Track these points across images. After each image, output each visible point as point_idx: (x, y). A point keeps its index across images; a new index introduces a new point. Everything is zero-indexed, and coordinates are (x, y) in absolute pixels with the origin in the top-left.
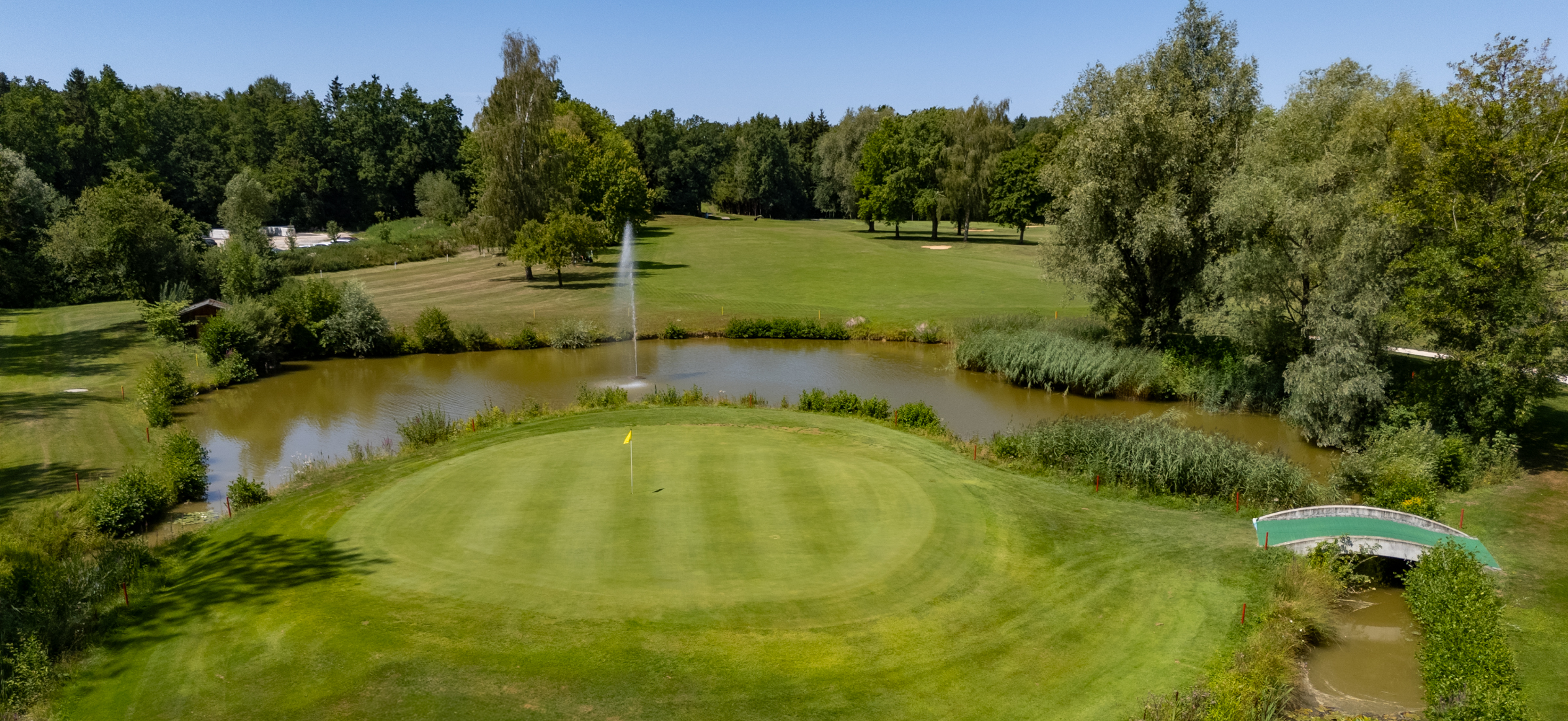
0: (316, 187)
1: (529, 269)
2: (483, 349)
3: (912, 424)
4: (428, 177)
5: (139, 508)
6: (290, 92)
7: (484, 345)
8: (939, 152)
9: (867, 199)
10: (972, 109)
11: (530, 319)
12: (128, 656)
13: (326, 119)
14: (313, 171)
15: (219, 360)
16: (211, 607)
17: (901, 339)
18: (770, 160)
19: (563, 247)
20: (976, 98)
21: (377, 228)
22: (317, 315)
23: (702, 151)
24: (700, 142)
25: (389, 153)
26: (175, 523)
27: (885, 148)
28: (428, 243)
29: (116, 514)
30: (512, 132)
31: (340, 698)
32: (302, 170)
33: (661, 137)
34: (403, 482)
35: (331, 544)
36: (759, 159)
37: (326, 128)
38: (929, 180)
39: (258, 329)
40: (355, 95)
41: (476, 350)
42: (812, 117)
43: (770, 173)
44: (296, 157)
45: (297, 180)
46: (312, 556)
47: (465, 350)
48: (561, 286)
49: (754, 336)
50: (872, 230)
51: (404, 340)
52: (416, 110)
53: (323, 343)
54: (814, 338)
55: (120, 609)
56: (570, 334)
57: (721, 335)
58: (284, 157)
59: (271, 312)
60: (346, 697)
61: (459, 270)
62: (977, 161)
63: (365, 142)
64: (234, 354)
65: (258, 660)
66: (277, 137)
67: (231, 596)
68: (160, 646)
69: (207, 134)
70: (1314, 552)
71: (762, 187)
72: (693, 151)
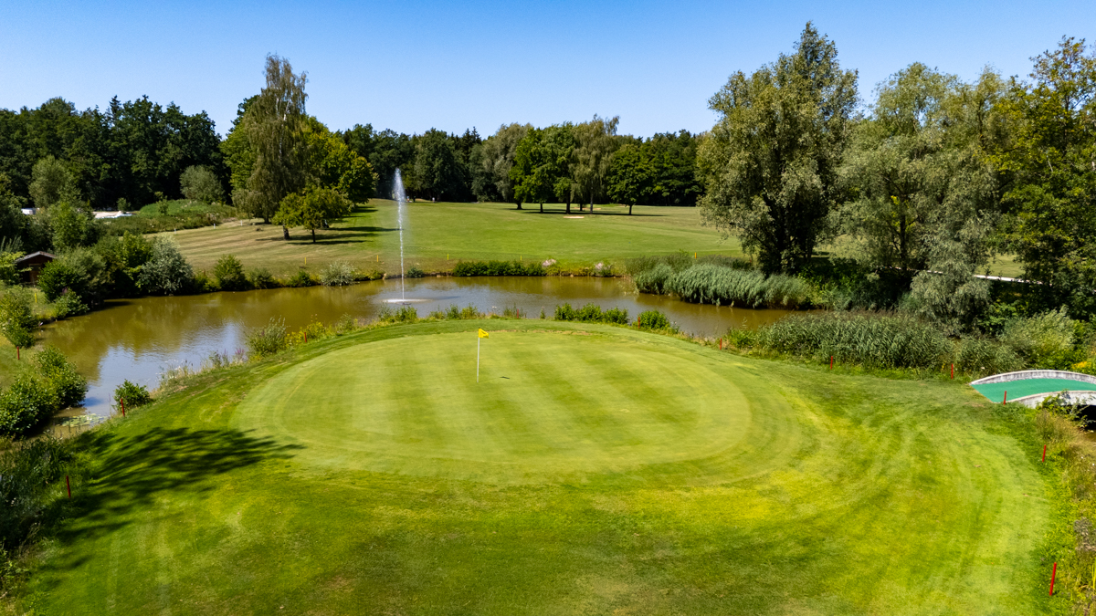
0: (99, 176)
1: (286, 231)
2: (269, 288)
3: (653, 327)
4: (190, 169)
5: (32, 412)
6: (74, 109)
7: (269, 285)
8: (571, 153)
9: (521, 185)
10: (593, 124)
11: (301, 265)
12: (84, 547)
13: (107, 126)
14: (96, 165)
15: (55, 298)
16: (154, 495)
17: (585, 275)
18: (441, 161)
19: (317, 213)
20: (596, 115)
21: (158, 205)
22: (132, 263)
23: (393, 153)
24: (390, 148)
25: (157, 152)
26: (64, 425)
27: (533, 149)
28: (198, 215)
29: (13, 419)
30: (274, 128)
31: (334, 575)
32: (87, 164)
33: (363, 144)
34: (272, 381)
35: (240, 435)
36: (434, 160)
37: (107, 132)
38: (563, 171)
39: (88, 272)
40: (129, 109)
41: (263, 288)
42: (468, 132)
43: (441, 170)
44: (82, 155)
45: (83, 172)
46: (227, 445)
47: (254, 288)
48: (314, 243)
49: (475, 275)
50: (519, 208)
51: (205, 281)
52: (179, 121)
53: (138, 284)
54: (520, 275)
55: (60, 502)
56: (337, 274)
57: (450, 274)
58: (73, 155)
59: (97, 259)
60: (339, 573)
61: (227, 234)
62: (598, 159)
63: (140, 143)
64: (69, 292)
65: (228, 542)
66: (64, 141)
67: (168, 483)
68: (116, 534)
69: (11, 136)
70: (1041, 405)
71: (436, 180)
72: (386, 154)
